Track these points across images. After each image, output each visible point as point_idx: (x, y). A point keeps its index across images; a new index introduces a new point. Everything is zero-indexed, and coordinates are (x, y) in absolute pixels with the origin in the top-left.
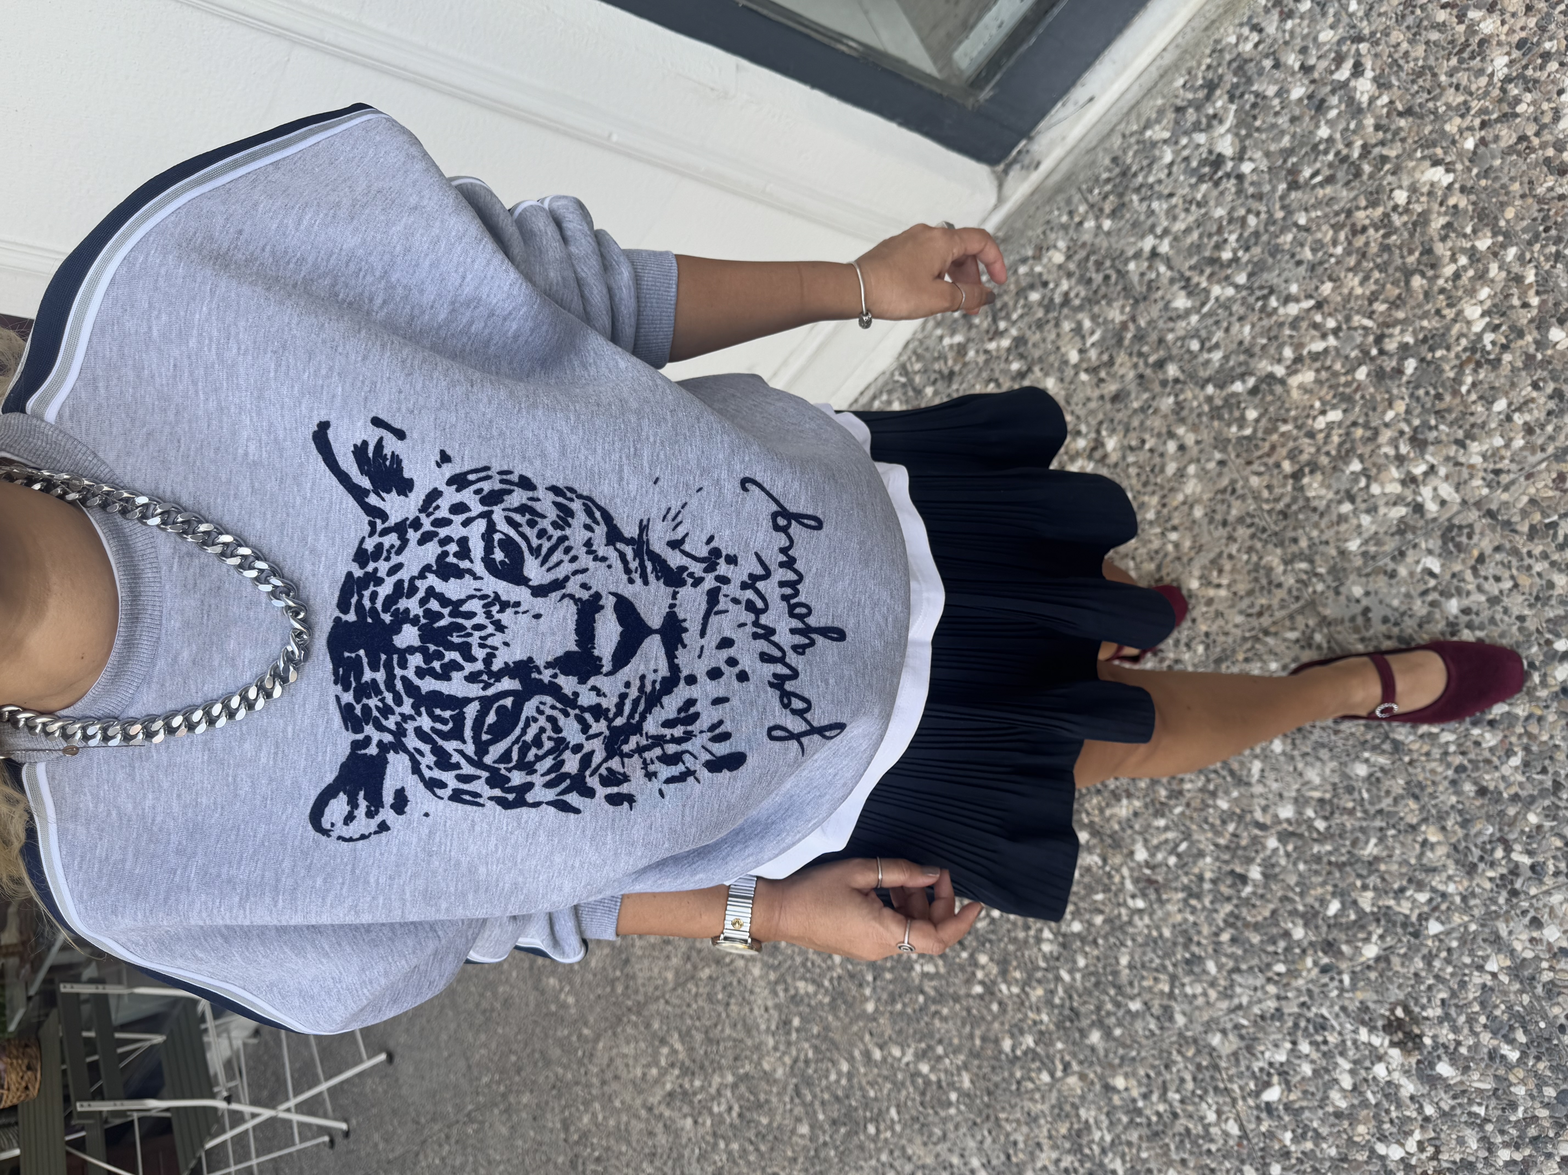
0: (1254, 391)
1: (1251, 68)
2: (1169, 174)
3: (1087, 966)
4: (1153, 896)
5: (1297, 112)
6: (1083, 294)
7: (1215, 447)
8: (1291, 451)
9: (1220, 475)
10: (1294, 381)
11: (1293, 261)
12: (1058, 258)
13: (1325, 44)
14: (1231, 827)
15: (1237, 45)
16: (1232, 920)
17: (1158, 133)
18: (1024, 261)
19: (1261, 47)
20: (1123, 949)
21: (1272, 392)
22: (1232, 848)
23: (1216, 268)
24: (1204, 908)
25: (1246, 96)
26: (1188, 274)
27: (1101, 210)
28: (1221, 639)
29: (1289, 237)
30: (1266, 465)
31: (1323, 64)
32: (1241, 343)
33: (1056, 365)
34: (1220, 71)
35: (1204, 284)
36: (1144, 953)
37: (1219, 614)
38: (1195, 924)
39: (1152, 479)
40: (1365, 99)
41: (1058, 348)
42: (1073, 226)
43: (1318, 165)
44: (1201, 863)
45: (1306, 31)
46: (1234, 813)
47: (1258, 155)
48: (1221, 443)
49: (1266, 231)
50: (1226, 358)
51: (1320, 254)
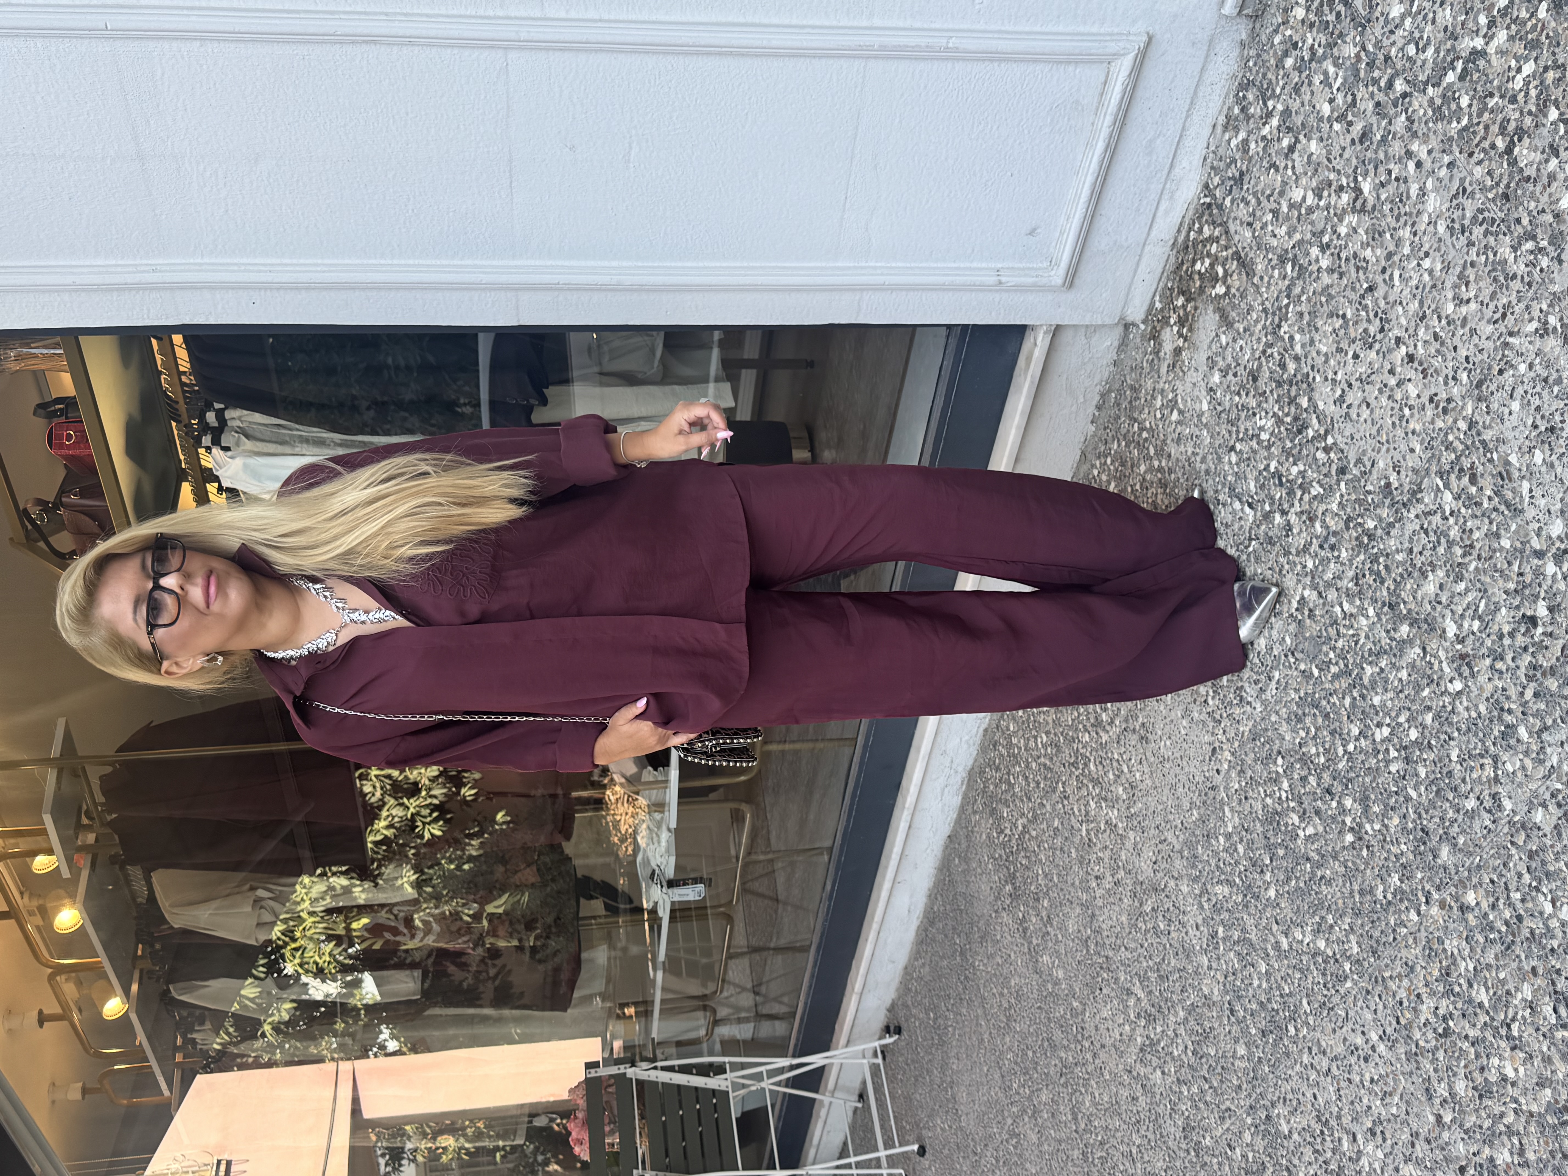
0: (1463, 76)
3: (1427, 776)
4: (1466, 672)
6: (1323, 41)
7: (1444, 151)
8: (1500, 126)
9: (1451, 178)
10: (1491, 48)
12: (1301, 13)
18: (1276, 31)
21: (1477, 70)
24: (1508, 669)
32: (1446, 29)
36: (1469, 742)
38: (1503, 689)
41: (1314, 107)
48: (1447, 144)
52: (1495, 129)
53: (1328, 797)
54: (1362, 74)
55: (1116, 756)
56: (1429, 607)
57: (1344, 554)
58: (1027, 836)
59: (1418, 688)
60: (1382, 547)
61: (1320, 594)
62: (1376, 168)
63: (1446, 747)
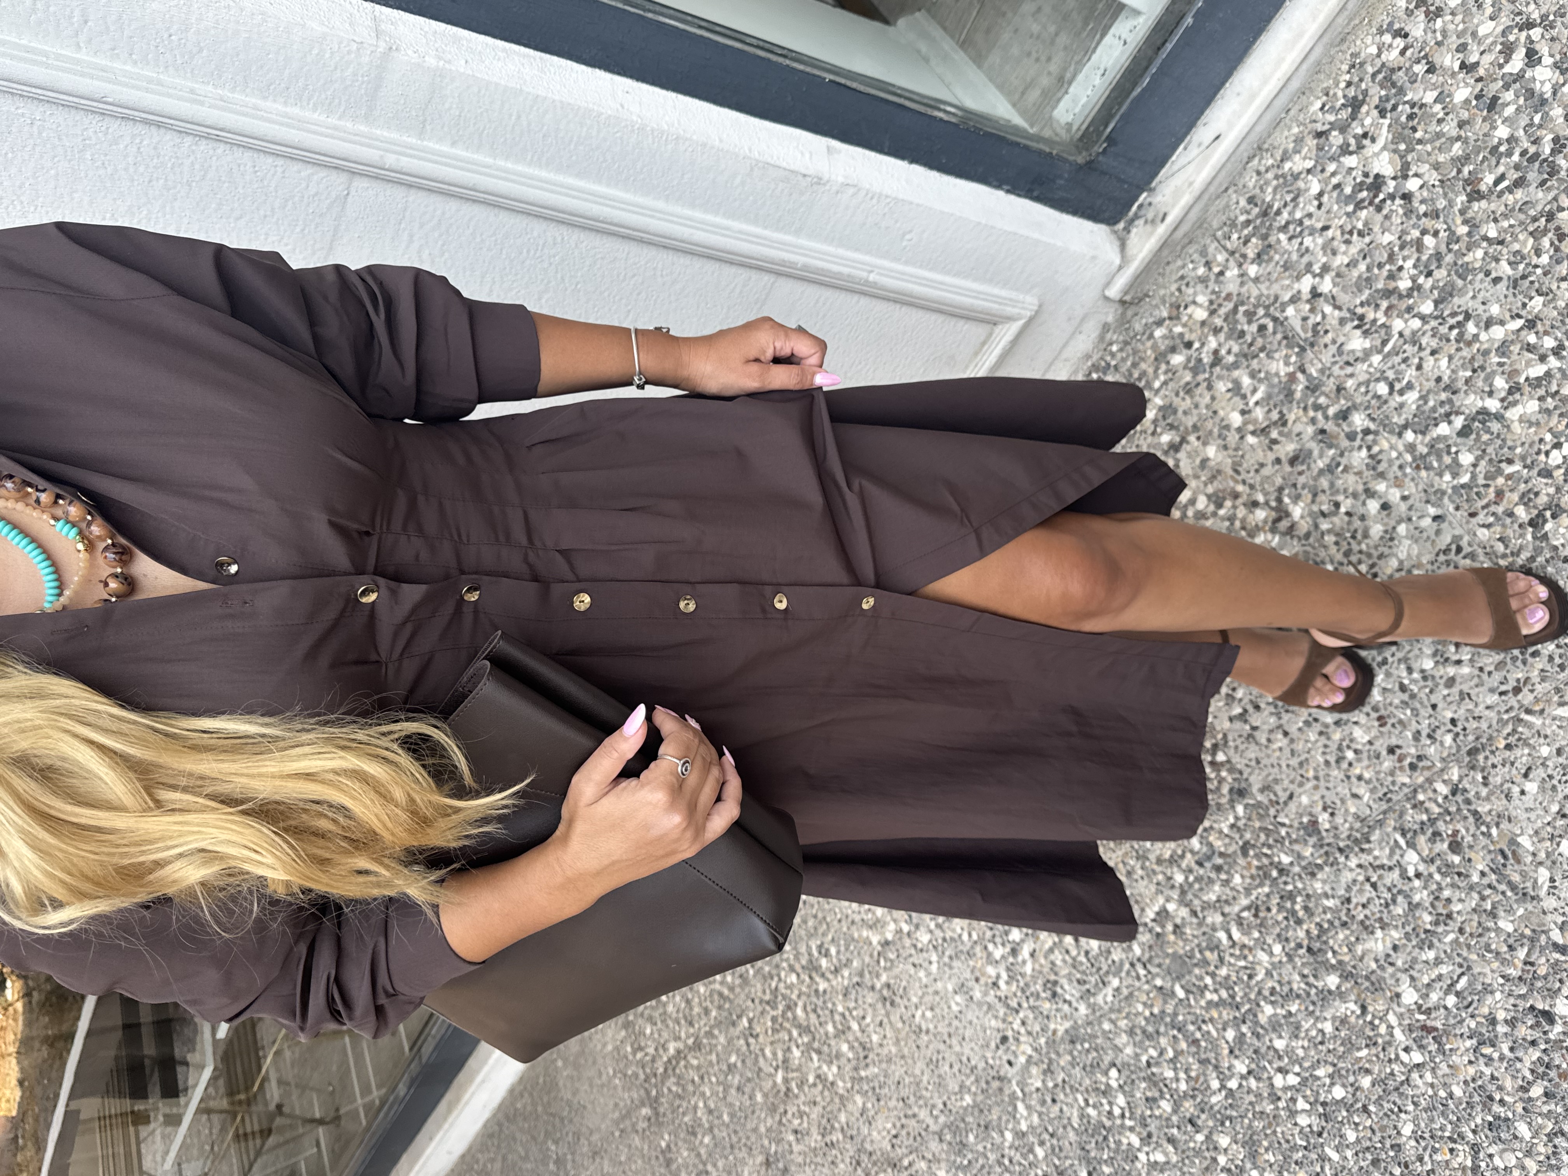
0: (1464, 432)
1: (1400, 77)
2: (1319, 207)
3: (1358, 1141)
4: (1433, 1047)
5: (1465, 115)
6: (1236, 349)
7: (1428, 502)
8: (1523, 495)
9: (1438, 532)
10: (1513, 414)
11: (1488, 279)
12: (1201, 314)
13: (1486, 36)
14: (1522, 953)
15: (1379, 55)
16: (1541, 1070)
17: (1298, 164)
18: (1159, 323)
19: (1409, 53)
20: (1403, 1115)
21: (1488, 431)
22: (1526, 979)
23: (1394, 300)
24: (1502, 1058)
25: (1400, 108)
26: (1359, 311)
27: (1244, 256)
28: (1473, 725)
29: (1479, 253)
30: (1494, 514)
31: (1488, 59)
32: (1439, 380)
33: (1216, 430)
34: (1363, 86)
35: (1382, 320)
36: (1432, 1120)
37: (1464, 696)
38: (1493, 1077)
39: (1355, 547)
40: (1547, 88)
41: (1215, 412)
42: (1213, 277)
43: (1501, 169)
44: (1489, 1000)
45: (1461, 27)
46: (1523, 935)
47: (1424, 168)
48: (1433, 495)
49: (1450, 250)
50: (1424, 398)
51: (1521, 267)
52: (1515, 497)
53: (1189, 1128)
54: (1298, 395)
55: (840, 1009)
56: (1374, 966)
57: (1237, 880)
58: (682, 1063)
59: (1350, 1045)
60: (1300, 885)
61: (1194, 913)
62: (1315, 495)
63: (1394, 1117)
